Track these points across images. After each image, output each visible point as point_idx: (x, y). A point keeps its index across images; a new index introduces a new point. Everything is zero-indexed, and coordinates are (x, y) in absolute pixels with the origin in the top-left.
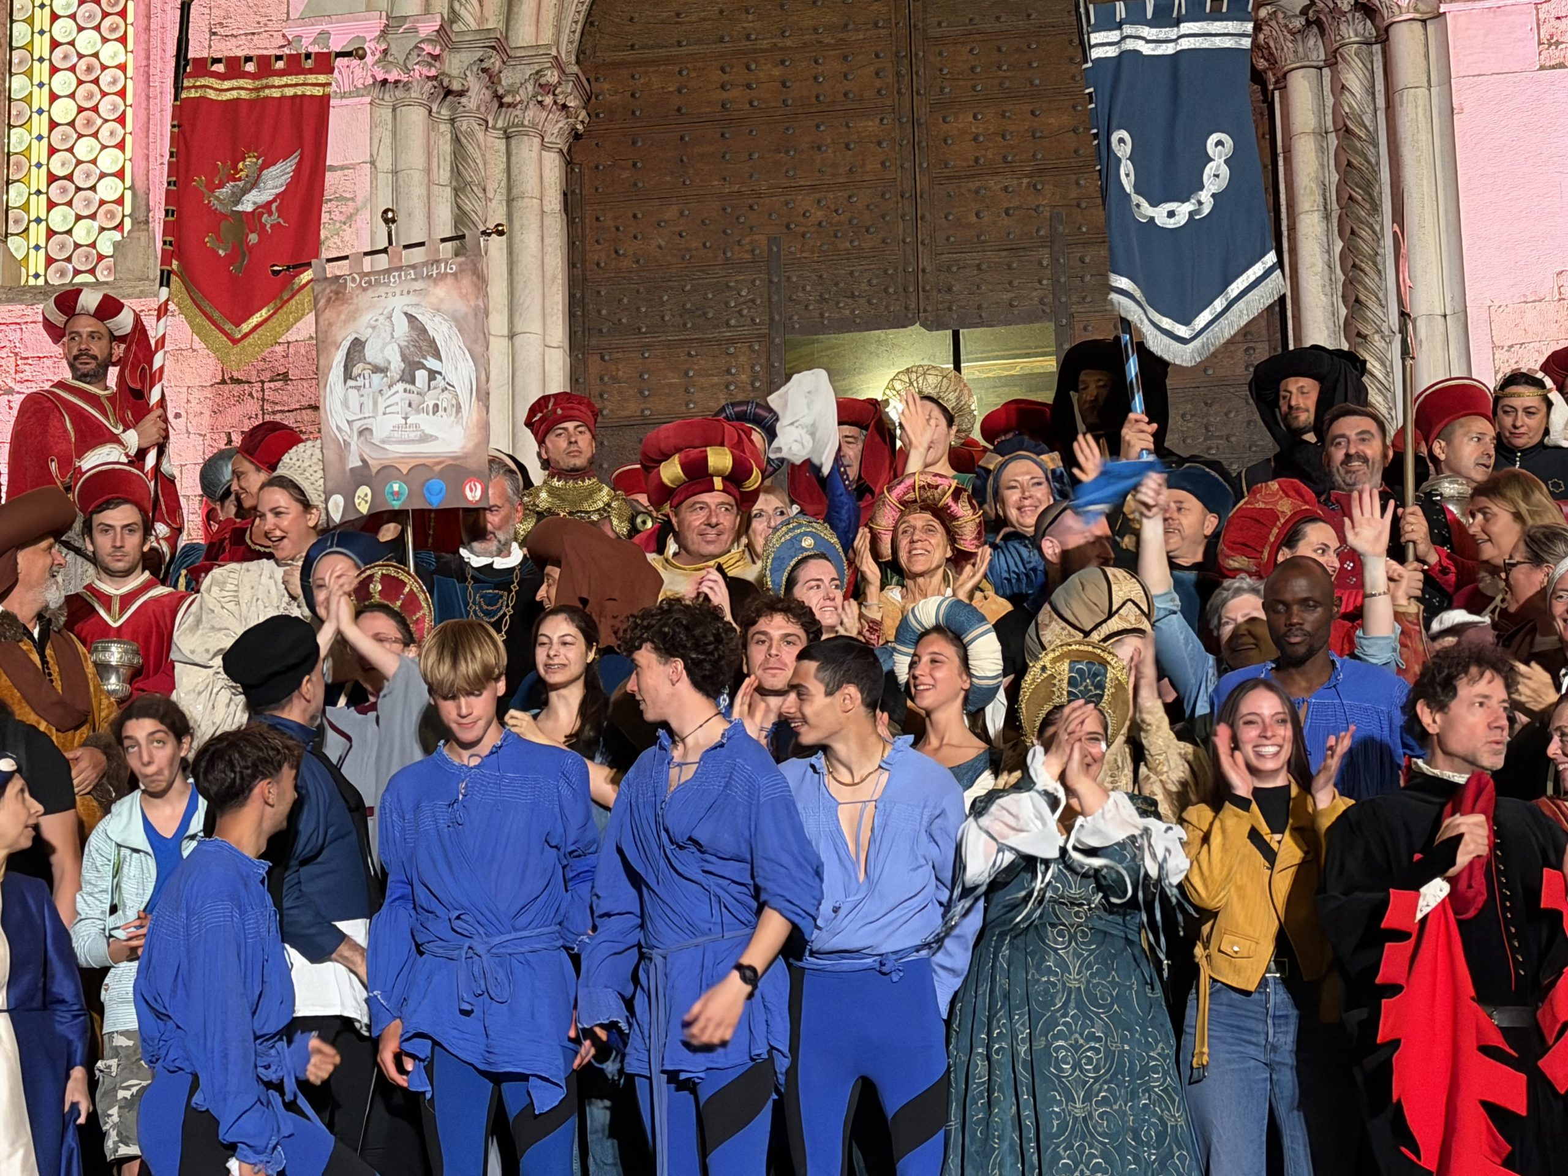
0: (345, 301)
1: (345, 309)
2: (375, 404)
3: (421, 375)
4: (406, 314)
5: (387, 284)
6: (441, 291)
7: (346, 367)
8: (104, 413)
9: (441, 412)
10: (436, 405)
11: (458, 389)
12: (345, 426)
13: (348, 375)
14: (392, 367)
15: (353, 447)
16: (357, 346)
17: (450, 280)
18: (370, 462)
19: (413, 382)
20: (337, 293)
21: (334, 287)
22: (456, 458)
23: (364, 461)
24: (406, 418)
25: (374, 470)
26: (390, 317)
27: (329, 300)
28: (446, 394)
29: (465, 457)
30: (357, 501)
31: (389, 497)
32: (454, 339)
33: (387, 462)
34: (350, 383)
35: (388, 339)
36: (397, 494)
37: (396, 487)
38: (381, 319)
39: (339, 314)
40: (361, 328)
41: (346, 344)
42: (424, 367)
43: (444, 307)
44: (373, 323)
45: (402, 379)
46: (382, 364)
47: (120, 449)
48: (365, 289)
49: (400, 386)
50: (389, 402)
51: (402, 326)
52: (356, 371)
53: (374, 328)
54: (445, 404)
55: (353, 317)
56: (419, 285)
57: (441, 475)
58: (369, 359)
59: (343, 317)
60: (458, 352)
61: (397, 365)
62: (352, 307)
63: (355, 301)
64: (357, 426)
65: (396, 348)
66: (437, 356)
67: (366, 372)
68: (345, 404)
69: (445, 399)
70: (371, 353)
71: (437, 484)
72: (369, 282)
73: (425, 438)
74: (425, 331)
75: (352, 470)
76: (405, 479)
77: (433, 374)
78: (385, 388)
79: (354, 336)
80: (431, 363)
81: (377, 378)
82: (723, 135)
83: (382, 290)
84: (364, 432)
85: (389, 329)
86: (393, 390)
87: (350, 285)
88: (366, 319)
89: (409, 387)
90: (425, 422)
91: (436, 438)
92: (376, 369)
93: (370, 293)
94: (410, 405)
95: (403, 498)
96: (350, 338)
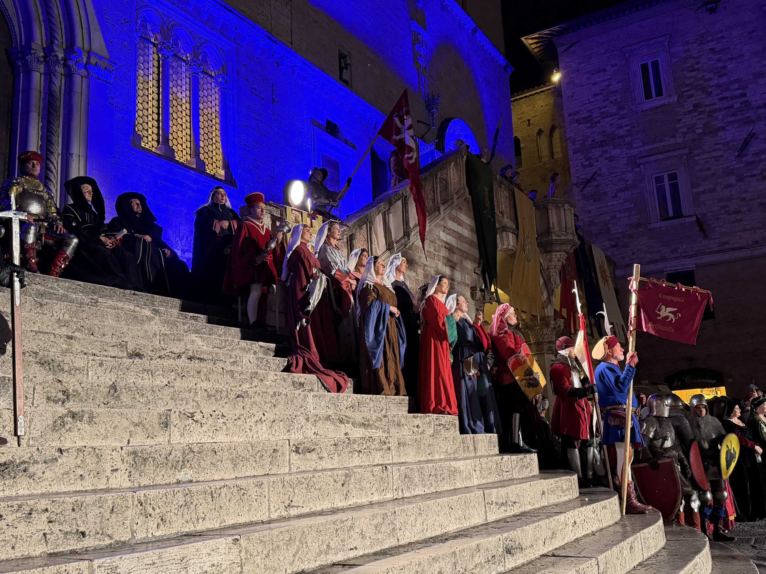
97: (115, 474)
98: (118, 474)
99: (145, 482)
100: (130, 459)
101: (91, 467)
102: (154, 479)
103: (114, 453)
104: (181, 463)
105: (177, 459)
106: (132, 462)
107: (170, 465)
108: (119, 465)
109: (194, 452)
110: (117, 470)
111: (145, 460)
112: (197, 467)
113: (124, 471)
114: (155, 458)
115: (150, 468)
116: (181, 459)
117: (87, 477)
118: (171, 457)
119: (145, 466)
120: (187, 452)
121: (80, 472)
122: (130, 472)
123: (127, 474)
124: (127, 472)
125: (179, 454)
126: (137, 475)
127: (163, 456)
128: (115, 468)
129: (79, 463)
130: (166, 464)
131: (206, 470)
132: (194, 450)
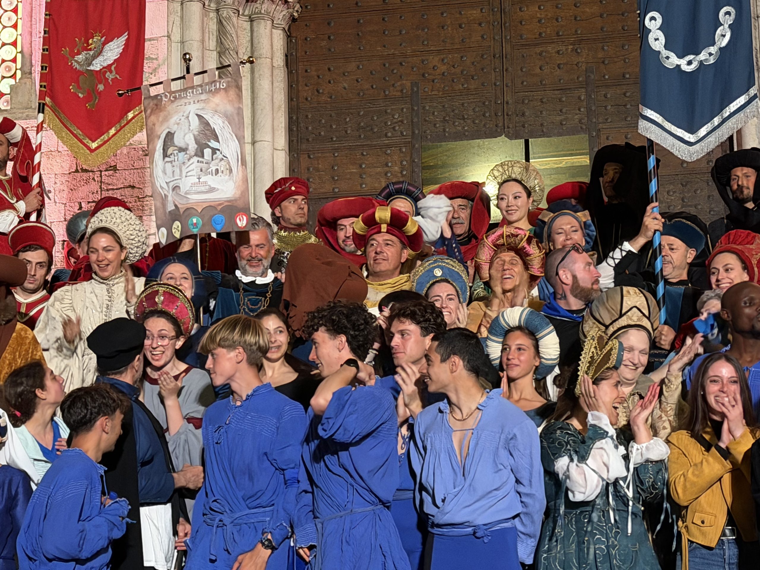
0: (161, 110)
1: (162, 114)
2: (181, 171)
3: (207, 152)
4: (197, 115)
5: (186, 97)
6: (218, 100)
7: (164, 149)
8: (5, 190)
9: (220, 174)
10: (217, 169)
11: (230, 159)
12: (165, 186)
13: (165, 155)
14: (190, 147)
15: (170, 198)
16: (170, 136)
17: (222, 92)
18: (179, 206)
19: (203, 156)
20: (156, 105)
21: (155, 102)
22: (230, 201)
23: (176, 206)
24: (199, 178)
25: (182, 211)
26: (188, 117)
27: (152, 110)
28: (223, 162)
29: (236, 200)
30: (173, 231)
31: (191, 227)
32: (226, 128)
33: (189, 206)
34: (167, 159)
35: (187, 131)
36: (195, 225)
37: (195, 221)
38: (183, 118)
39: (159, 118)
40: (171, 125)
41: (163, 136)
42: (209, 147)
43: (219, 109)
44: (178, 121)
45: (196, 155)
46: (184, 147)
47: (14, 212)
48: (172, 102)
49: (196, 159)
50: (189, 169)
51: (195, 122)
52: (170, 151)
53: (178, 124)
54: (222, 169)
55: (166, 119)
56: (203, 97)
57: (222, 211)
58: (177, 144)
59: (161, 119)
60: (229, 136)
61: (193, 147)
62: (166, 113)
63: (167, 109)
64: (171, 184)
65: (192, 136)
66: (217, 139)
67: (175, 152)
68: (164, 172)
69: (222, 166)
70: (178, 140)
71: (220, 218)
72: (175, 97)
73: (212, 190)
74: (208, 124)
75: (170, 212)
76: (201, 215)
77: (214, 151)
78: (186, 161)
79: (167, 130)
80: (213, 144)
81: (181, 154)
82: (383, 19)
83: (183, 101)
84: (176, 188)
85: (187, 124)
86: (191, 162)
87: (164, 99)
88: (174, 119)
89: (200, 159)
90: (211, 180)
91: (218, 190)
92: (182, 150)
93: (175, 104)
94: (201, 170)
95: (199, 227)
96: (166, 132)
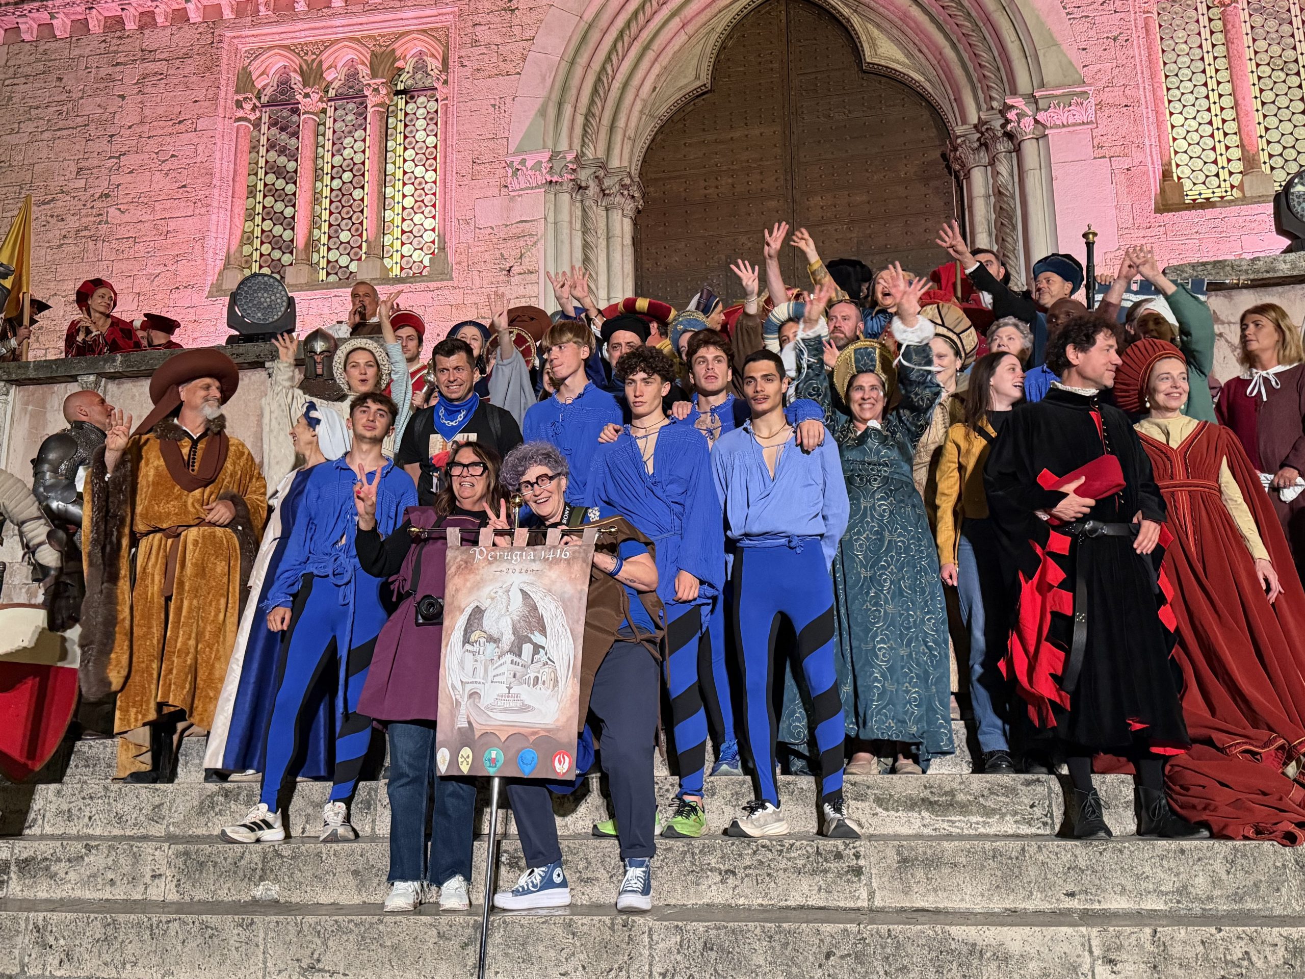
0: (471, 571)
1: (472, 578)
2: (486, 671)
3: (527, 648)
4: (522, 591)
5: (509, 560)
6: (554, 574)
7: (465, 630)
9: (540, 685)
10: (537, 678)
11: (557, 664)
12: (459, 686)
13: (466, 640)
14: (504, 638)
15: (463, 708)
16: (478, 613)
17: (562, 564)
18: (475, 725)
19: (520, 655)
20: (466, 563)
21: (464, 557)
22: (548, 731)
23: (470, 723)
24: (509, 688)
25: (477, 734)
26: (508, 591)
27: (458, 568)
28: (546, 669)
29: (558, 730)
30: (460, 760)
31: (487, 763)
32: (559, 617)
33: (489, 729)
34: (467, 646)
35: (503, 612)
36: (493, 761)
37: (494, 754)
38: (500, 592)
39: (466, 580)
40: (482, 598)
41: (469, 611)
42: (531, 641)
43: (554, 588)
44: (493, 595)
45: (510, 651)
46: (496, 636)
48: (490, 563)
49: (509, 657)
50: (497, 672)
51: (517, 601)
52: (473, 637)
53: (493, 599)
54: (544, 678)
55: (477, 586)
56: (536, 566)
57: (536, 744)
58: (486, 628)
59: (468, 584)
60: (561, 629)
61: (508, 638)
62: (478, 578)
63: (481, 571)
64: (468, 687)
65: (510, 622)
66: (543, 631)
67: (482, 640)
68: (461, 664)
69: (545, 673)
70: (489, 623)
71: (531, 755)
72: (495, 558)
73: (525, 709)
74: (535, 609)
75: (460, 729)
76: (504, 747)
77: (537, 648)
78: (496, 658)
79: (476, 604)
80: (538, 638)
81: (491, 646)
83: (504, 566)
84: (473, 695)
85: (505, 603)
86: (502, 661)
87: (478, 556)
88: (487, 590)
89: (516, 659)
90: (524, 692)
91: (534, 709)
92: (491, 639)
93: (494, 567)
94: (514, 676)
95: (499, 765)
96: (473, 606)
97: (157, 881)
98: (161, 882)
99: (200, 895)
100: (180, 862)
101: (126, 869)
102: (214, 893)
103: (157, 853)
104: (259, 872)
105: (253, 865)
106: (182, 867)
107: (241, 874)
108: (163, 869)
109: (283, 857)
110: (160, 875)
111: (201, 864)
112: (287, 880)
113: (170, 878)
114: (216, 863)
115: (209, 877)
116: (260, 866)
117: (118, 883)
118: (243, 862)
119: (201, 872)
120: (269, 856)
121: (110, 875)
122: (179, 880)
123: (175, 882)
124: (175, 881)
125: (256, 858)
126: (188, 886)
127: (229, 860)
128: (158, 872)
129: (110, 863)
130: (235, 873)
131: (304, 887)
132: (284, 853)
